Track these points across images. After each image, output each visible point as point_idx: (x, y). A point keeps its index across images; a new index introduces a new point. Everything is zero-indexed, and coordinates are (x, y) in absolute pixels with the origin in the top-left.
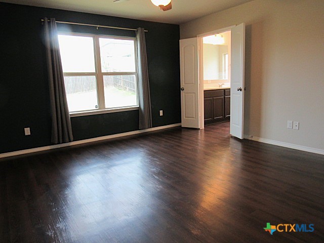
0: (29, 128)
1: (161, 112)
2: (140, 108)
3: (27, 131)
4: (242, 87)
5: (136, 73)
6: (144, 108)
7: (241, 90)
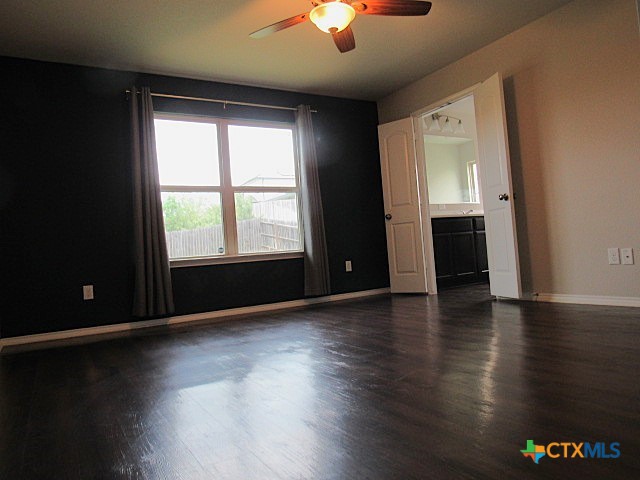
0: (91, 287)
1: (348, 264)
2: (305, 253)
3: (88, 292)
4: (507, 191)
5: (297, 189)
6: (313, 253)
7: (506, 198)
